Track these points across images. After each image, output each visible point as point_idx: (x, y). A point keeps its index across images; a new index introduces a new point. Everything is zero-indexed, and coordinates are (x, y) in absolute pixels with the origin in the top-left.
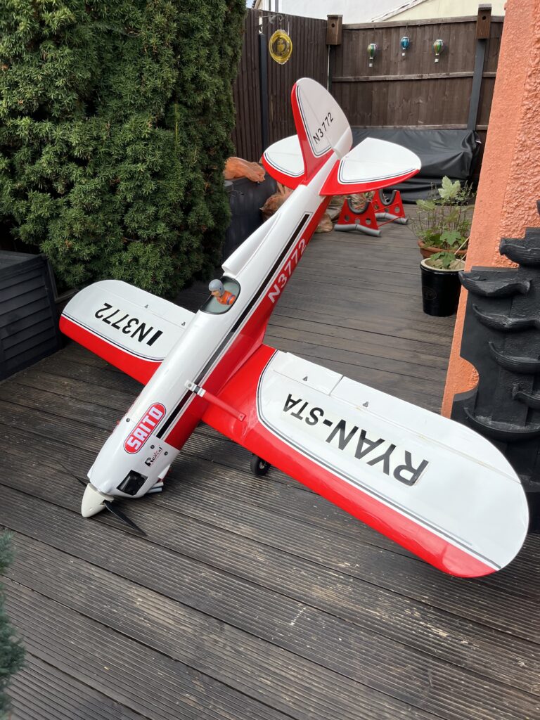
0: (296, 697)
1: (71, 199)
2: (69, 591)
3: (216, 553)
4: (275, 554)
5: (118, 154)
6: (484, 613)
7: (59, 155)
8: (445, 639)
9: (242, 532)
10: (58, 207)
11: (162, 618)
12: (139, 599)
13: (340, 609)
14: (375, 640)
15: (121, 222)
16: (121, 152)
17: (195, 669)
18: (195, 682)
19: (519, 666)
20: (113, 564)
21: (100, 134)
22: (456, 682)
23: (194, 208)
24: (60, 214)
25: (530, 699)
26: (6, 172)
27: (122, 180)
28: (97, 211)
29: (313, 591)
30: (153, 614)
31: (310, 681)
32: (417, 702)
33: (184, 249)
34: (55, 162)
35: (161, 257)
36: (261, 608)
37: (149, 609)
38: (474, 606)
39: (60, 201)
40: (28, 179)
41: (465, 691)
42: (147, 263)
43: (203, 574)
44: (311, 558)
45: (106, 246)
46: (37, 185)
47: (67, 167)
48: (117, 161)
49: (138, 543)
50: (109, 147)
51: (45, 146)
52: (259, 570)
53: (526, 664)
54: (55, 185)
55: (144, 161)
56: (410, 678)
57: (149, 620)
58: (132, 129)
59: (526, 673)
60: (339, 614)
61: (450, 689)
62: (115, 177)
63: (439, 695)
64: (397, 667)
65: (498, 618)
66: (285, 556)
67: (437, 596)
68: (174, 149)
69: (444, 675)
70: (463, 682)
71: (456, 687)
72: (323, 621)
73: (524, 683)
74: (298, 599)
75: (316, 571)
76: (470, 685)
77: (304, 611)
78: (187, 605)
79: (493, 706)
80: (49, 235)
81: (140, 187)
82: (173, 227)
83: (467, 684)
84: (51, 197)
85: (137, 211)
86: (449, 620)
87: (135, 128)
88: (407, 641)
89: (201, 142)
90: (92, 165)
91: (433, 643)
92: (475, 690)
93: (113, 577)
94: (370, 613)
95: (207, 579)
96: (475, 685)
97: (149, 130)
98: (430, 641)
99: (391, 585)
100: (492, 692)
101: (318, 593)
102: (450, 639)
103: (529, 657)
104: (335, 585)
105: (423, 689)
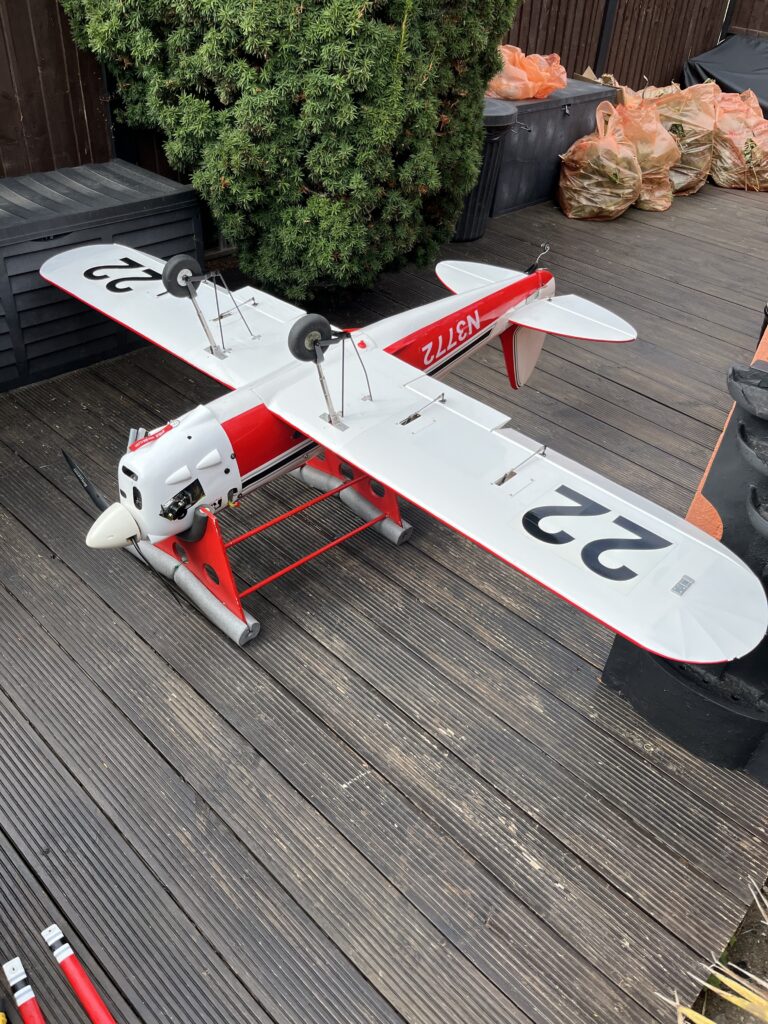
0: (310, 877)
1: (237, 115)
2: (98, 658)
3: (289, 664)
4: (361, 688)
5: (308, 56)
6: (608, 857)
7: (226, 47)
8: (536, 872)
9: (332, 646)
10: (217, 124)
11: (191, 726)
12: (173, 695)
13: (414, 789)
14: (441, 842)
15: (302, 161)
16: (313, 53)
17: (204, 801)
18: (198, 816)
19: (620, 944)
20: (160, 640)
21: (286, 20)
22: (523, 934)
23: (412, 156)
24: (218, 135)
25: (612, 993)
26: (155, 61)
27: (309, 97)
28: (269, 140)
29: (389, 752)
30: (184, 718)
31: (334, 863)
32: (458, 938)
33: (386, 216)
34: (218, 55)
35: (351, 224)
36: (314, 753)
37: (180, 710)
38: (597, 842)
39: (223, 114)
40: (183, 74)
41: (529, 948)
42: (329, 230)
43: (260, 687)
44: (407, 709)
45: (277, 193)
46: (194, 86)
47: (234, 65)
48: (307, 67)
49: (198, 622)
50: (297, 42)
51: (208, 29)
52: (333, 703)
53: (631, 945)
54: (218, 90)
55: (344, 72)
56: (464, 905)
57: (175, 723)
58: (333, 19)
59: (625, 957)
60: (410, 793)
61: (509, 939)
62: (300, 92)
63: (492, 941)
64: (453, 886)
65: (624, 871)
66: (373, 696)
67: (553, 814)
68: (395, 58)
69: (511, 918)
70: (531, 937)
71: (520, 940)
72: (385, 794)
73: (615, 970)
74: (365, 758)
75: (405, 729)
76: (539, 944)
77: (367, 775)
78: (226, 720)
79: (556, 983)
80: (202, 163)
81: (333, 112)
82: (374, 182)
83: (536, 941)
84: (211, 107)
85: (326, 148)
86: (553, 850)
87: (337, 18)
88: (482, 858)
89: (444, 49)
90: (270, 67)
91: (517, 871)
92: (543, 953)
93: (154, 657)
94: (451, 805)
95: (264, 695)
96: (546, 947)
97: (358, 23)
98: (513, 868)
99: (496, 778)
100: (565, 964)
101: (394, 757)
102: (542, 874)
103: (640, 938)
104: (422, 754)
105: (474, 924)
